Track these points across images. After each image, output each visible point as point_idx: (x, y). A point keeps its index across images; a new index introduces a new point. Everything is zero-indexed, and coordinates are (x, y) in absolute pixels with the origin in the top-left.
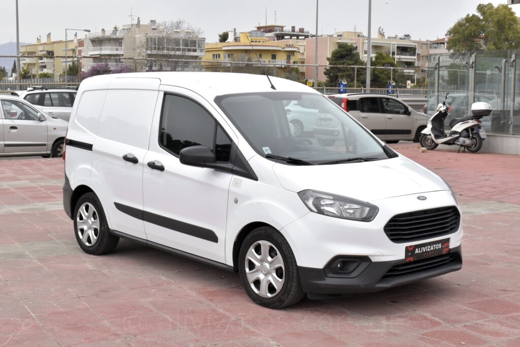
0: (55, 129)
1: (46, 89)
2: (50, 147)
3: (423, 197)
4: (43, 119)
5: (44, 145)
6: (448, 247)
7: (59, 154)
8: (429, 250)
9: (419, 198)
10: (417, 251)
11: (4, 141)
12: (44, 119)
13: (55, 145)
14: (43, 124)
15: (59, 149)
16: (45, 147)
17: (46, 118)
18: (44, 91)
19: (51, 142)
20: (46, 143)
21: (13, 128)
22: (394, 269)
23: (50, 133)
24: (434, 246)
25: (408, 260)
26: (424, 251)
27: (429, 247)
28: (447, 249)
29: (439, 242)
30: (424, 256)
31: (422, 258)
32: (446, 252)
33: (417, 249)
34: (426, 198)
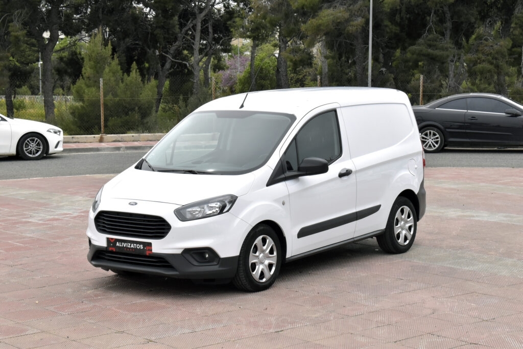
6: (151, 250)
8: (129, 247)
9: (130, 203)
10: (118, 244)
24: (135, 245)
25: (110, 249)
26: (125, 246)
27: (130, 244)
28: (150, 252)
29: (140, 243)
30: (125, 251)
31: (124, 252)
32: (149, 254)
33: (118, 243)
34: (136, 204)
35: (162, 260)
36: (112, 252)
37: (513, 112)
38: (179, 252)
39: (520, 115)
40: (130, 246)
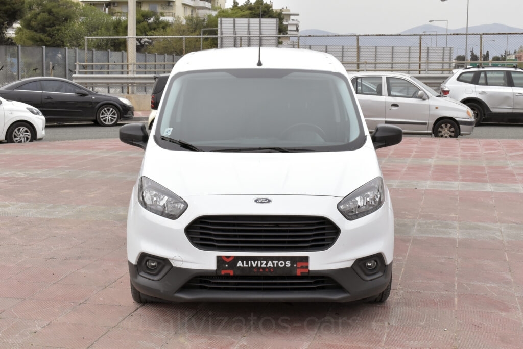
0: (437, 108)
1: (483, 68)
2: (431, 126)
3: (266, 199)
4: (425, 97)
5: (425, 124)
6: (307, 267)
7: (440, 134)
8: (263, 266)
9: (256, 201)
10: (240, 264)
11: (385, 118)
12: (427, 98)
13: (437, 124)
14: (426, 102)
15: (440, 129)
16: (427, 126)
17: (429, 96)
18: (481, 69)
19: (432, 122)
20: (427, 122)
21: (395, 105)
22: (199, 280)
23: (431, 112)
24: (275, 262)
25: (223, 272)
26: (254, 265)
27: (265, 262)
28: (305, 271)
29: (285, 259)
30: (255, 273)
31: (252, 274)
32: (301, 273)
33: (240, 262)
34: (269, 201)
35: (325, 280)
36: (227, 277)
37: (82, 93)
38: (349, 265)
39: (88, 95)
40: (266, 264)
